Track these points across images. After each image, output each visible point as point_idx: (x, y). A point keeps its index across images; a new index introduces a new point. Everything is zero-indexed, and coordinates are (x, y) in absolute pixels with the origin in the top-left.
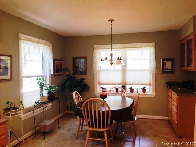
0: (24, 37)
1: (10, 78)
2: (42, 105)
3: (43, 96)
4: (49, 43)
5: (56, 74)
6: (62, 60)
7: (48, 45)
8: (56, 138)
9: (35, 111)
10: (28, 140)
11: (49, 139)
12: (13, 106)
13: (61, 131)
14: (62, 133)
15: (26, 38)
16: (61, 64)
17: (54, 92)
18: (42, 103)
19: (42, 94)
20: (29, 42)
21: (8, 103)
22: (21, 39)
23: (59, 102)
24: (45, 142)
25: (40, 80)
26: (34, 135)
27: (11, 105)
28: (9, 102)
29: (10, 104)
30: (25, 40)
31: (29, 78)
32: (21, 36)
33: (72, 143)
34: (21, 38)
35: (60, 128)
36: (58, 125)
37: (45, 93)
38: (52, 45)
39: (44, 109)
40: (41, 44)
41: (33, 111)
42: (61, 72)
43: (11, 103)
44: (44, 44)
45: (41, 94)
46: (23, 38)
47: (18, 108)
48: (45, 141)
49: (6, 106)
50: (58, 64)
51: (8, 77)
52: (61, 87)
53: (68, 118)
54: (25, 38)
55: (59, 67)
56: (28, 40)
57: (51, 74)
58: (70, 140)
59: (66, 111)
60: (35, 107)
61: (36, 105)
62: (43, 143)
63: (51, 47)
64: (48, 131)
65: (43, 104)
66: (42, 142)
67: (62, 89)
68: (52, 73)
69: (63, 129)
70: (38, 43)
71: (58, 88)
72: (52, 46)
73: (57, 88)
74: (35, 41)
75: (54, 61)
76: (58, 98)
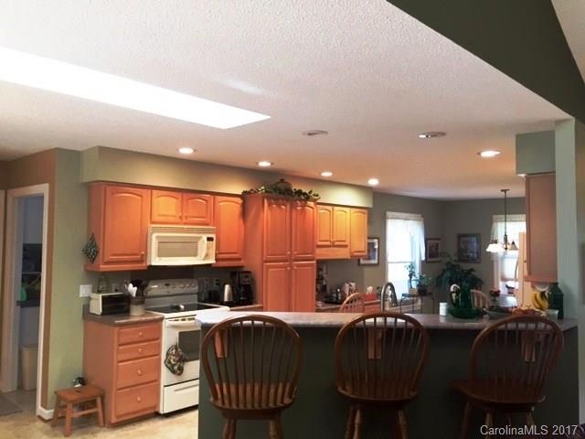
3: (411, 288)
4: (419, 216)
5: (431, 260)
6: (440, 240)
7: (418, 220)
15: (394, 216)
16: (437, 245)
17: (426, 284)
18: (410, 295)
22: (388, 218)
30: (392, 218)
32: (389, 214)
37: (414, 285)
38: (423, 219)
40: (409, 219)
42: (438, 257)
44: (413, 220)
45: (410, 285)
46: (389, 216)
50: (433, 245)
51: (375, 261)
54: (392, 216)
55: (434, 250)
56: (395, 218)
57: (422, 260)
63: (423, 222)
67: (437, 283)
68: (423, 258)
70: (406, 219)
71: (432, 280)
73: (430, 279)
74: (403, 218)
75: (426, 240)
76: (431, 294)
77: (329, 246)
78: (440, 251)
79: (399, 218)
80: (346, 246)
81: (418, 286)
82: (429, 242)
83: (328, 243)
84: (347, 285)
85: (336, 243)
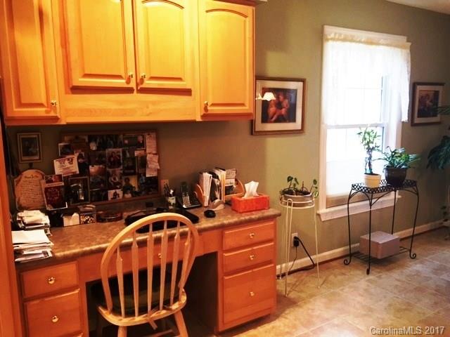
0: (335, 34)
1: (300, 128)
2: (369, 194)
3: (372, 174)
4: (402, 39)
5: (417, 120)
6: (441, 84)
7: (397, 46)
8: (399, 280)
9: (350, 205)
10: (334, 263)
11: (380, 277)
12: (299, 187)
13: (415, 267)
14: (418, 271)
15: (340, 35)
16: (436, 93)
17: (403, 167)
18: (367, 189)
19: (370, 169)
20: (347, 44)
21: (290, 179)
22: (328, 40)
23: (418, 194)
24: (368, 281)
25: (367, 136)
26: (348, 258)
27: (295, 185)
28: (292, 178)
29: (293, 181)
30: (338, 40)
31: (345, 130)
33: (436, 303)
34: (329, 37)
35: (414, 257)
36: (410, 251)
37: (380, 168)
38: (410, 44)
39: (371, 205)
40: (378, 44)
41: (346, 206)
42: (435, 115)
43: (296, 179)
44: (387, 45)
45: (368, 168)
46: (332, 36)
47: (309, 193)
48: (371, 277)
49: (286, 186)
50: (427, 95)
52: (430, 155)
53: (446, 239)
54: (337, 37)
55: (428, 102)
56: (345, 40)
57: (403, 122)
58: (435, 295)
59: (441, 221)
60: (350, 197)
61: (353, 191)
62: (363, 280)
63: (408, 51)
64: (379, 257)
65: (369, 192)
66: (361, 279)
67: (430, 162)
68: (405, 118)
69: (422, 262)
70: (370, 42)
71: (416, 158)
72: (411, 47)
73: (411, 156)
74: (363, 40)
75: (414, 87)
76: (413, 184)
77: (130, 91)
78: (440, 105)
79: (352, 40)
80: (187, 92)
81: (388, 169)
82: (419, 88)
83: (121, 83)
84: (207, 177)
85: (149, 83)
